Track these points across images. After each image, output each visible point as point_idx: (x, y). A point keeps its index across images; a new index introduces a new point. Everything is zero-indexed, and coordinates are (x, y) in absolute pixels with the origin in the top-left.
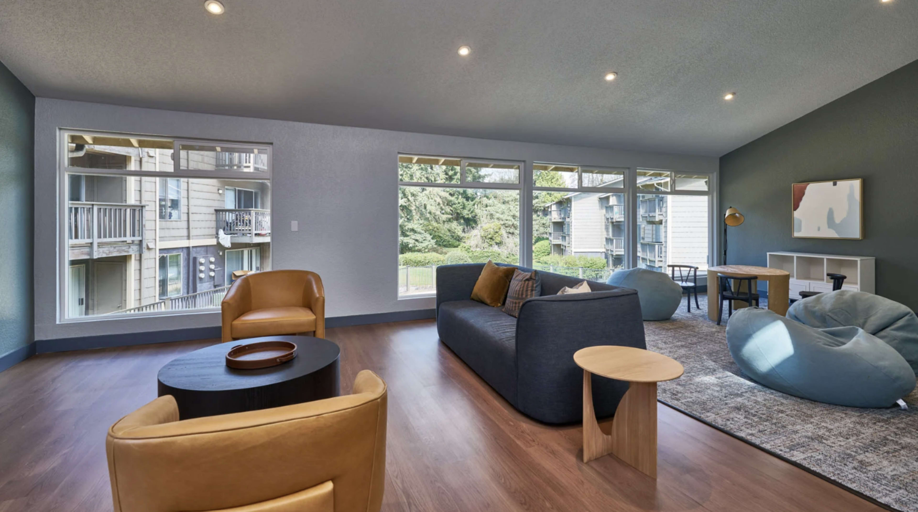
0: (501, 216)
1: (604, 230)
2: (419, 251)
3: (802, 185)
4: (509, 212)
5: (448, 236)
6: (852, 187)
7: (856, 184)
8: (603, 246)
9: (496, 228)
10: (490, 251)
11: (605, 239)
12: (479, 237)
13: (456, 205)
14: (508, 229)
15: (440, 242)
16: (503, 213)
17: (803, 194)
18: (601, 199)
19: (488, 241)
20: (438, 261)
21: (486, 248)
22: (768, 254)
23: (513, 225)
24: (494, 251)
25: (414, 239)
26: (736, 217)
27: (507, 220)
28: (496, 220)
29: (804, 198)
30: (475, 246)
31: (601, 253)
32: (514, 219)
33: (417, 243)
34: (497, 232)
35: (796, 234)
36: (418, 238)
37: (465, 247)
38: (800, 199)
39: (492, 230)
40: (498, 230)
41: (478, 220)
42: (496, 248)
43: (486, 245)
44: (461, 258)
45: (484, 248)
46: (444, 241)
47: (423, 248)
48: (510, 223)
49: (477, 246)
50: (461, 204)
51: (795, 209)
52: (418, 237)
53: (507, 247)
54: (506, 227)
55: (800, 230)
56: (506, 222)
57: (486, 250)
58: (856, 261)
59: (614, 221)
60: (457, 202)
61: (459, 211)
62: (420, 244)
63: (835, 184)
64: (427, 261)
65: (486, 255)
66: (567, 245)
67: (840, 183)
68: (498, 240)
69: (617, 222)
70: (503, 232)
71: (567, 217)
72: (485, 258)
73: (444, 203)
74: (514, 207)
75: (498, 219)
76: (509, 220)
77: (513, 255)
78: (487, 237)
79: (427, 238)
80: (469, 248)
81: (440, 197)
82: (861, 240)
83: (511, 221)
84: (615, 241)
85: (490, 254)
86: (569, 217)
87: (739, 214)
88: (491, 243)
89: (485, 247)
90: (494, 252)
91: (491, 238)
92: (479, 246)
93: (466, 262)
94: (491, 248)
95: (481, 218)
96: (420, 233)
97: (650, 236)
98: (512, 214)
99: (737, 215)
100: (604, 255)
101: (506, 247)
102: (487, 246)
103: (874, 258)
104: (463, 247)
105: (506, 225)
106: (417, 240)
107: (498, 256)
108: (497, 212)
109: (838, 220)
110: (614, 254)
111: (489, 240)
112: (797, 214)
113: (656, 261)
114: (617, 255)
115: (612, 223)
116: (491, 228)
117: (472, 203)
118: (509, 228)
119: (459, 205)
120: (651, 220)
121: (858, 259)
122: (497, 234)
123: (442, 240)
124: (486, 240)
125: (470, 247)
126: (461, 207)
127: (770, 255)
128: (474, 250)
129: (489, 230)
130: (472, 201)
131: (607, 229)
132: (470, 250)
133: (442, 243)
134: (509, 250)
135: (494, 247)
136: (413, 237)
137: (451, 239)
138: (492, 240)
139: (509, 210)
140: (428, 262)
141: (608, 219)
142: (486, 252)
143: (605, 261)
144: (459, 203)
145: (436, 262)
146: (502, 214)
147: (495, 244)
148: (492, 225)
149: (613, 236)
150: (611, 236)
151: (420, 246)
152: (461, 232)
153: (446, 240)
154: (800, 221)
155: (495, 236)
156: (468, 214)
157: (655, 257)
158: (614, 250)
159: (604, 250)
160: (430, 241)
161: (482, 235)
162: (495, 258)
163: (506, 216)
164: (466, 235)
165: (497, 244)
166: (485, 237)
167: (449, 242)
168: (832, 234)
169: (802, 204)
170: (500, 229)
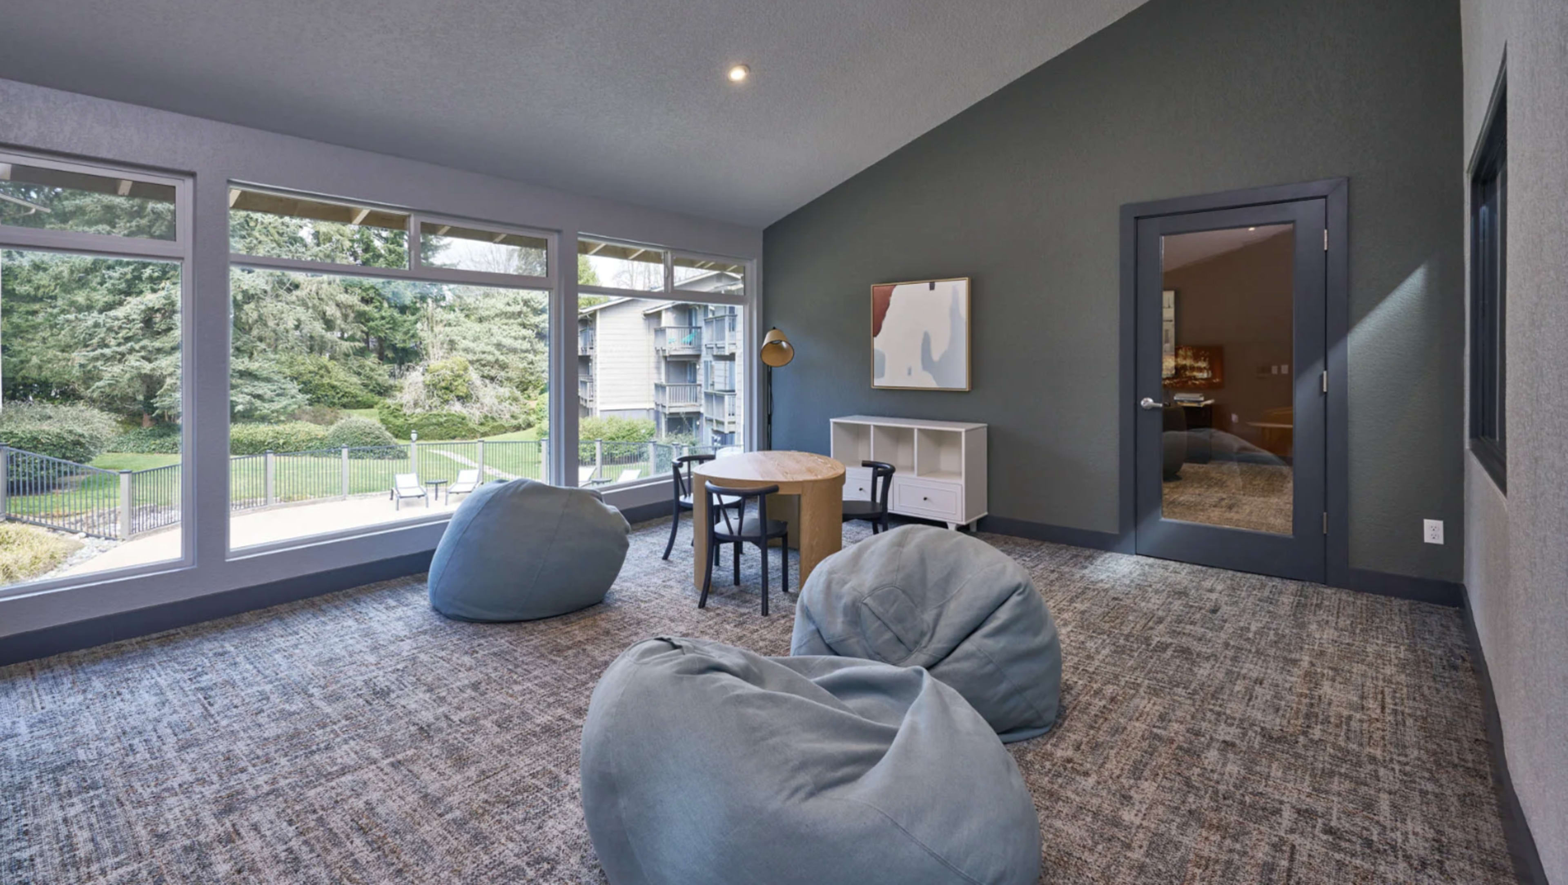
0: (472, 345)
1: (654, 371)
2: (263, 419)
3: (885, 287)
4: (489, 338)
5: (356, 384)
6: (955, 292)
7: (961, 286)
8: (652, 399)
9: (456, 368)
10: (444, 412)
11: (653, 387)
12: (421, 385)
13: (376, 322)
14: (486, 371)
15: (334, 397)
16: (476, 339)
17: (888, 305)
18: (647, 316)
19: (440, 393)
20: (311, 440)
21: (436, 407)
22: (832, 420)
23: (497, 361)
24: (453, 412)
25: (248, 394)
26: (782, 348)
27: (484, 353)
28: (461, 353)
29: (888, 313)
30: (412, 403)
31: (648, 410)
32: (499, 350)
33: (258, 403)
34: (459, 376)
35: (878, 382)
36: (260, 392)
37: (389, 407)
38: (883, 315)
39: (449, 372)
40: (462, 372)
41: (424, 352)
42: (457, 408)
43: (436, 401)
44: (367, 430)
45: (430, 406)
46: (343, 396)
47: (273, 412)
48: (490, 358)
49: (416, 404)
50: (387, 320)
51: (876, 334)
52: (264, 389)
53: (482, 404)
54: (484, 366)
55: (882, 375)
56: (483, 356)
57: (435, 412)
58: (960, 433)
59: (667, 354)
60: (377, 315)
61: (382, 335)
62: (266, 405)
63: (932, 287)
64: (281, 442)
65: (434, 421)
66: (588, 399)
67: (938, 284)
68: (462, 391)
69: (671, 356)
70: (474, 376)
71: (588, 347)
72: (432, 428)
73: (345, 317)
74: (499, 328)
75: (466, 350)
76: (489, 353)
77: (493, 418)
78: (438, 387)
79: (287, 391)
80: (399, 408)
81: (338, 305)
82: (969, 392)
83: (493, 354)
84: (667, 388)
85: (445, 418)
86: (591, 348)
87: (787, 342)
88: (446, 397)
89: (433, 405)
90: (453, 415)
91: (446, 388)
92: (421, 403)
93: (379, 438)
94: (446, 407)
95: (430, 349)
96: (268, 380)
97: (722, 380)
98: (495, 342)
99: (784, 344)
100: (652, 414)
101: (478, 405)
102: (438, 403)
103: (986, 425)
104: (383, 407)
105: (483, 362)
106: (259, 397)
107: (461, 423)
108: (464, 338)
109: (936, 356)
110: (667, 412)
111: (443, 391)
112: (879, 343)
113: (726, 424)
114: (671, 414)
115: (665, 357)
116: (445, 367)
117: (413, 318)
118: (488, 368)
119: (383, 322)
120: (719, 353)
121: (961, 428)
122: (460, 381)
123: (338, 393)
124: (435, 392)
125: (402, 406)
126: (388, 326)
127: (835, 423)
128: (408, 413)
129: (443, 372)
130: (413, 314)
131: (658, 368)
132: (401, 413)
133: (339, 399)
134: (486, 409)
135: (453, 405)
136: (249, 389)
137: (361, 390)
138: (448, 392)
139: (488, 334)
140: (284, 443)
141: (658, 351)
142: (435, 415)
143: (653, 424)
144: (383, 318)
145: (303, 441)
146: (474, 341)
147: (456, 399)
148: (449, 363)
149: (668, 380)
150: (663, 380)
151: (265, 408)
152: (387, 377)
153: (350, 393)
154: (883, 357)
155: (456, 383)
156: (404, 341)
157: (724, 416)
158: (667, 404)
159: (653, 406)
160: (293, 397)
161: (428, 382)
162: (454, 428)
163: (483, 344)
164: (397, 382)
165: (459, 398)
166: (434, 385)
167: (355, 397)
168: (928, 382)
169: (885, 324)
170: (466, 369)
